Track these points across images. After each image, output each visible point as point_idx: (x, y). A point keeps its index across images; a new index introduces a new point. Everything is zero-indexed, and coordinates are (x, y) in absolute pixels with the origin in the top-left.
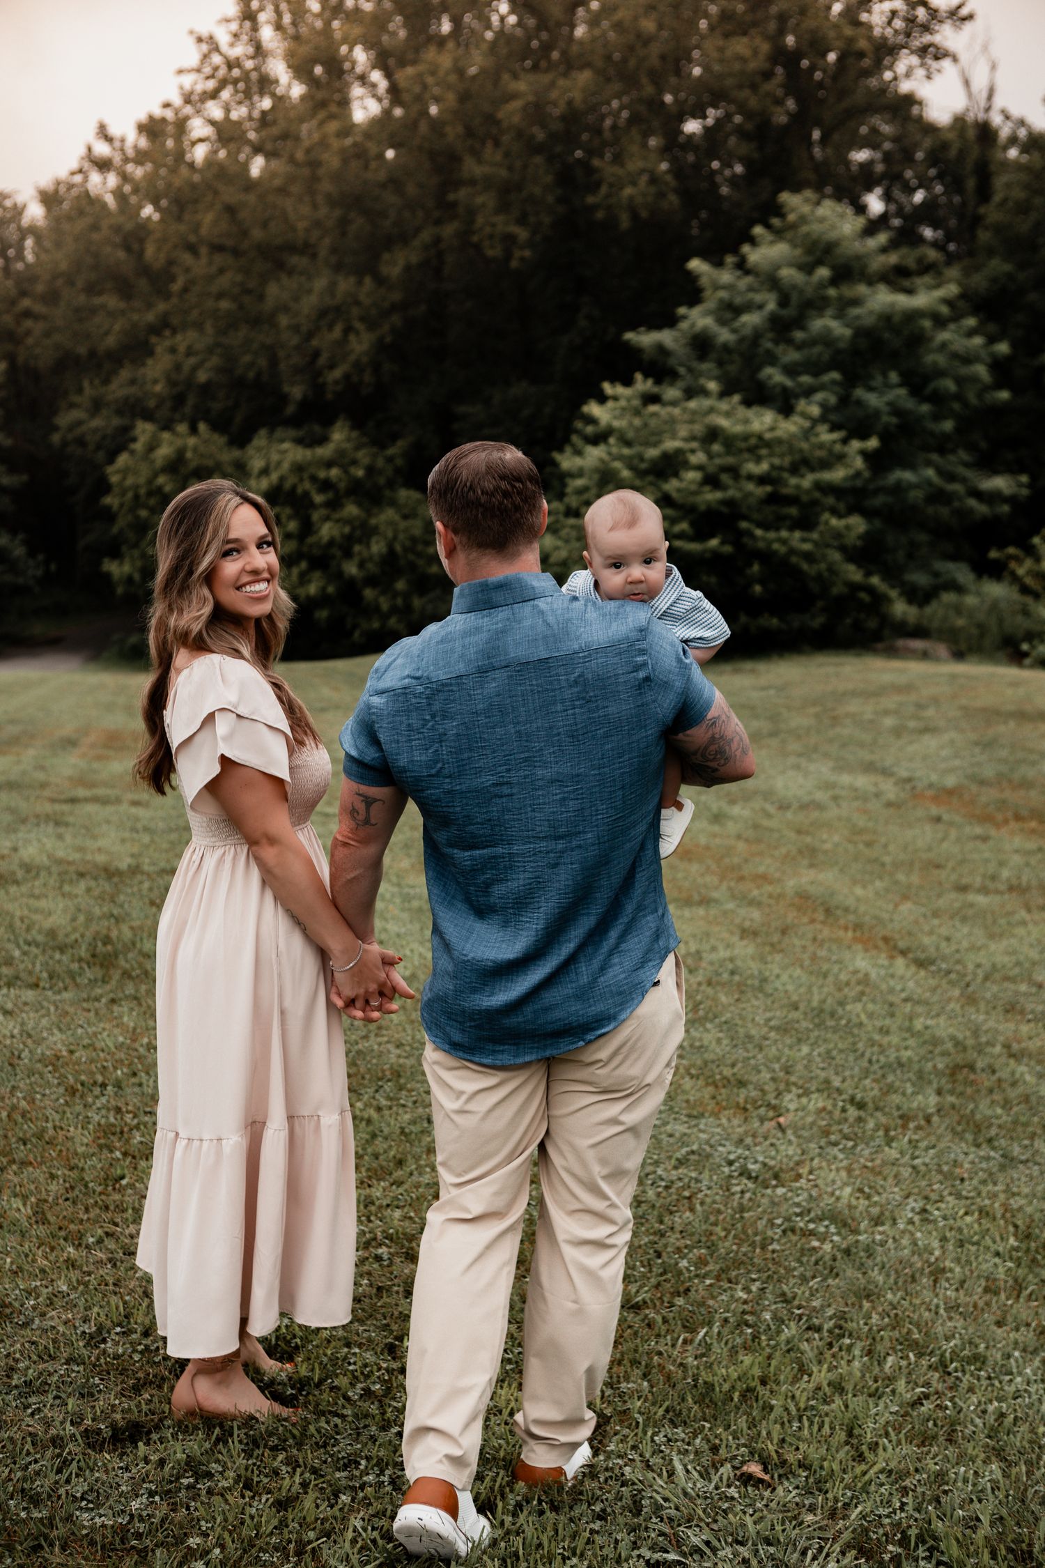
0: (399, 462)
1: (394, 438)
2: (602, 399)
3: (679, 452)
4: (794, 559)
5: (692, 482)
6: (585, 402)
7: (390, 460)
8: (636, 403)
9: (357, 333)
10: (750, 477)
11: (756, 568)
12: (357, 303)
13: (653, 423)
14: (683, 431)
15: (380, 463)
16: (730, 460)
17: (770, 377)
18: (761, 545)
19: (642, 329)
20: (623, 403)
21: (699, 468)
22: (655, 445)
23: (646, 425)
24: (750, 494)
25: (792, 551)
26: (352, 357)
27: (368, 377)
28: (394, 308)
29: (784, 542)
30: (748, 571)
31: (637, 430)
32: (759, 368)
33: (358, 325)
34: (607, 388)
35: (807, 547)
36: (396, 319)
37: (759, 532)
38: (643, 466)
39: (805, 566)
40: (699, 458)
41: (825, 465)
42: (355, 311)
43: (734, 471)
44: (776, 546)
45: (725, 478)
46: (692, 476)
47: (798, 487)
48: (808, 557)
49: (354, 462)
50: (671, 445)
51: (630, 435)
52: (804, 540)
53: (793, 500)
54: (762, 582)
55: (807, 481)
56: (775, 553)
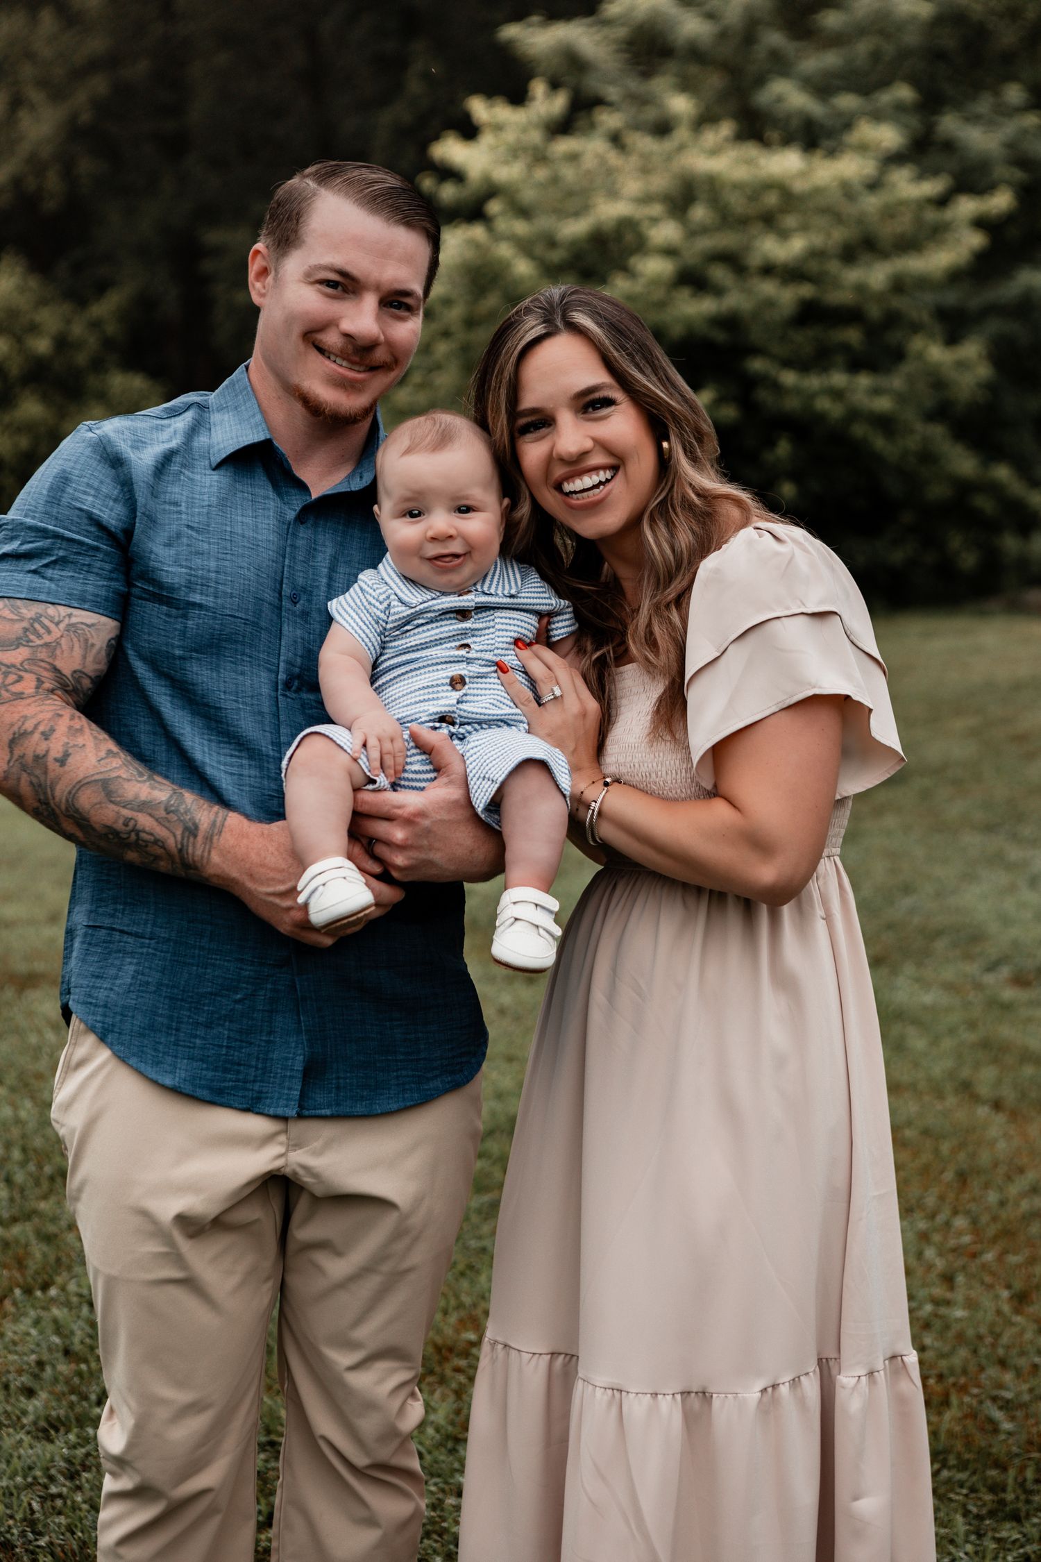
0: (111, 329)
1: (101, 288)
2: (469, 131)
3: (627, 225)
4: (859, 430)
5: (655, 282)
6: (437, 137)
7: (95, 325)
8: (536, 137)
9: (32, 108)
10: (768, 270)
11: (783, 448)
12: (30, 55)
13: (569, 173)
14: (632, 186)
15: (77, 329)
16: (726, 240)
17: (779, 99)
18: (792, 404)
19: (535, 19)
20: (510, 136)
21: (669, 252)
22: (577, 214)
23: (555, 180)
24: (770, 303)
25: (854, 414)
26: (24, 149)
27: (53, 182)
28: (93, 66)
29: (837, 394)
30: (769, 457)
31: (542, 186)
32: (761, 81)
33: (35, 95)
34: (479, 108)
35: (883, 404)
36: (99, 85)
37: (789, 378)
38: (557, 256)
39: (879, 443)
40: (666, 232)
41: (909, 244)
42: (28, 71)
44: (824, 404)
45: (719, 274)
46: (654, 267)
47: (861, 288)
48: (885, 423)
49: (34, 328)
50: (609, 211)
51: (528, 195)
52: (876, 392)
53: (850, 315)
54: (796, 476)
55: (877, 275)
56: (821, 417)
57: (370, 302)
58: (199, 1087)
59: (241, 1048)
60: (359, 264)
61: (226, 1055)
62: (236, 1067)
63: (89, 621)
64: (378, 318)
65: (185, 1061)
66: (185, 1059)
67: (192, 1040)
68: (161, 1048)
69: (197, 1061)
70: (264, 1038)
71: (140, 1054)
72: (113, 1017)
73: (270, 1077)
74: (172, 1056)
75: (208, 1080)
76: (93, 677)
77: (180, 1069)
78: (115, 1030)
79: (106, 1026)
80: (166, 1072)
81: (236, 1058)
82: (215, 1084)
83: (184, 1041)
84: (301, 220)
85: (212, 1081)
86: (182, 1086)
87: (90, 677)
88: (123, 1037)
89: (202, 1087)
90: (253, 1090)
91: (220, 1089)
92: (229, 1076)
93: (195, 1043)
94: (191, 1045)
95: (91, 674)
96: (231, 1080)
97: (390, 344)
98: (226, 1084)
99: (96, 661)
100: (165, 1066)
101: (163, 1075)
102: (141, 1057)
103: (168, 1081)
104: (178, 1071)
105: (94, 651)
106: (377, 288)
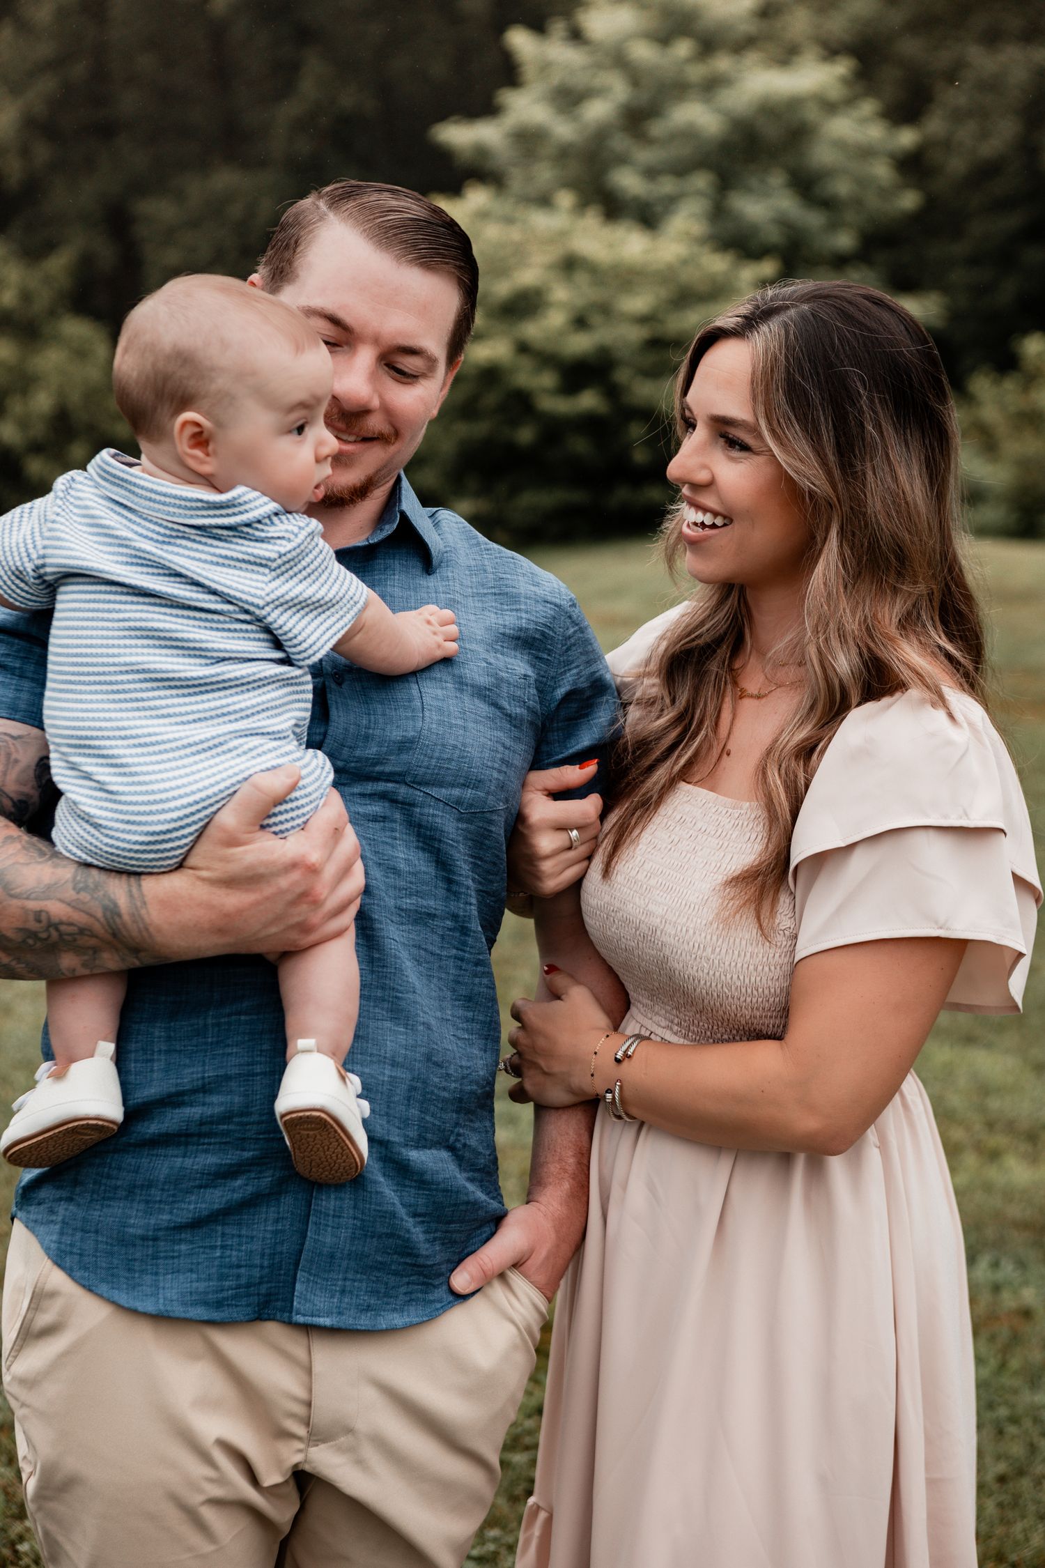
10: (625, 317)
17: (623, 183)
21: (564, 306)
40: (561, 293)
43: (605, 310)
45: (595, 318)
46: (556, 317)
57: (365, 357)
58: (191, 1305)
59: (240, 1244)
60: (356, 311)
61: (221, 1257)
62: (235, 1271)
63: (15, 733)
64: (373, 378)
65: (170, 1276)
66: (167, 1274)
67: (176, 1248)
68: (137, 1265)
69: (184, 1273)
70: (269, 1228)
71: (110, 1278)
72: (73, 1235)
73: (280, 1275)
74: (152, 1274)
75: (201, 1293)
76: (15, 799)
77: (164, 1288)
78: (75, 1250)
79: (63, 1247)
80: (147, 1295)
81: (234, 1259)
82: (210, 1296)
83: (165, 1252)
84: (299, 250)
85: (206, 1293)
86: (169, 1308)
87: (11, 799)
88: (86, 1259)
89: (195, 1304)
90: (258, 1294)
91: (217, 1302)
92: (227, 1283)
93: (180, 1251)
94: (176, 1254)
95: (12, 795)
96: (231, 1288)
97: (387, 411)
98: (225, 1294)
99: (19, 782)
100: (144, 1288)
101: (142, 1300)
102: (113, 1282)
103: (149, 1306)
104: (161, 1291)
105: (18, 768)
106: (376, 340)
